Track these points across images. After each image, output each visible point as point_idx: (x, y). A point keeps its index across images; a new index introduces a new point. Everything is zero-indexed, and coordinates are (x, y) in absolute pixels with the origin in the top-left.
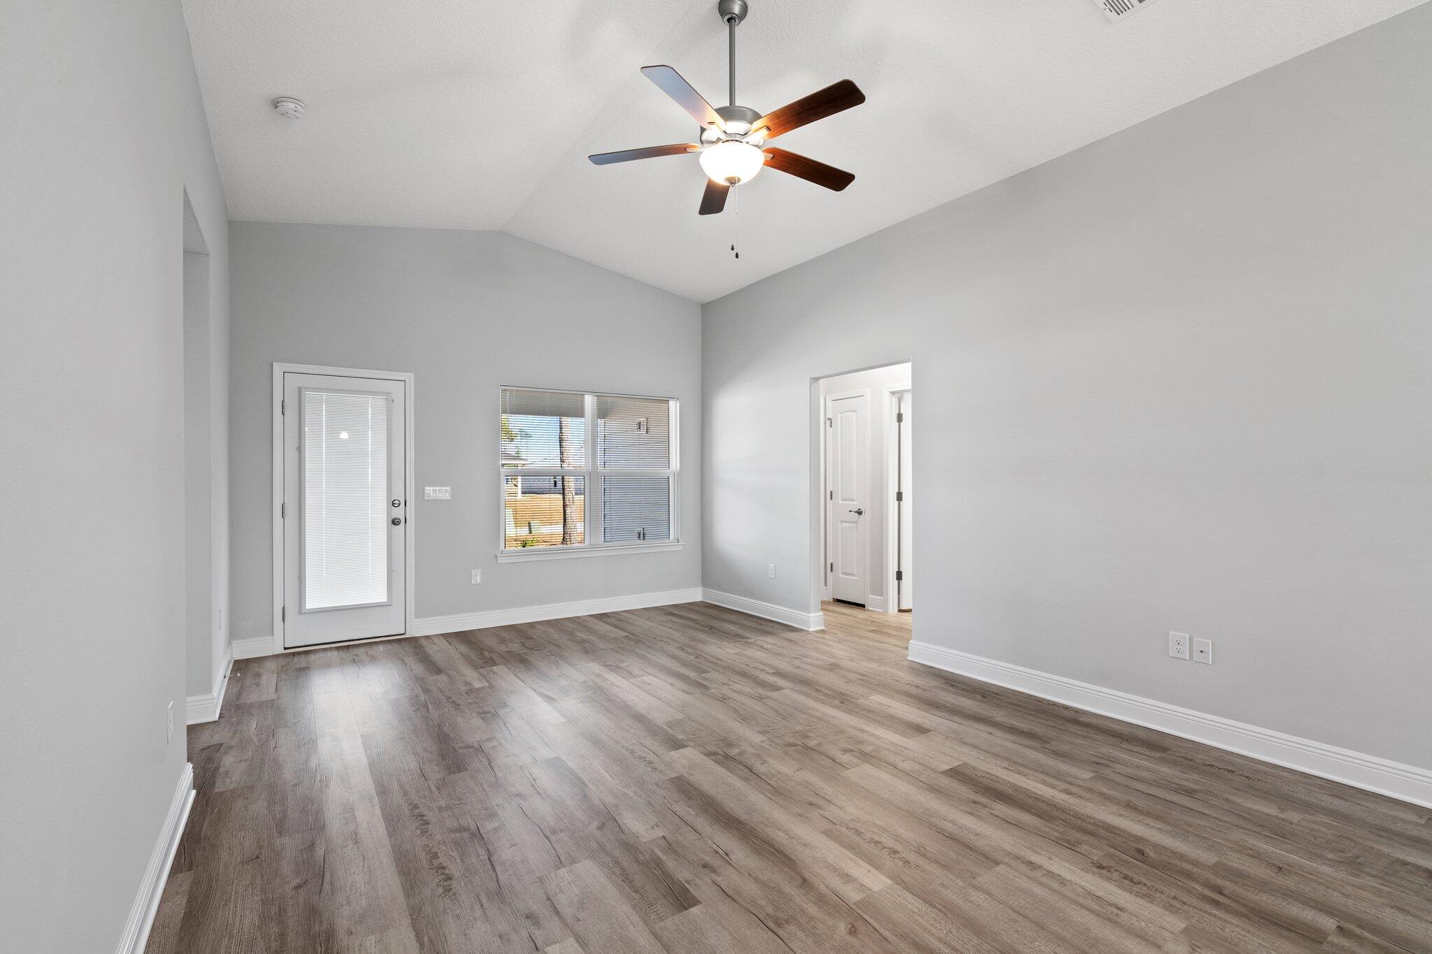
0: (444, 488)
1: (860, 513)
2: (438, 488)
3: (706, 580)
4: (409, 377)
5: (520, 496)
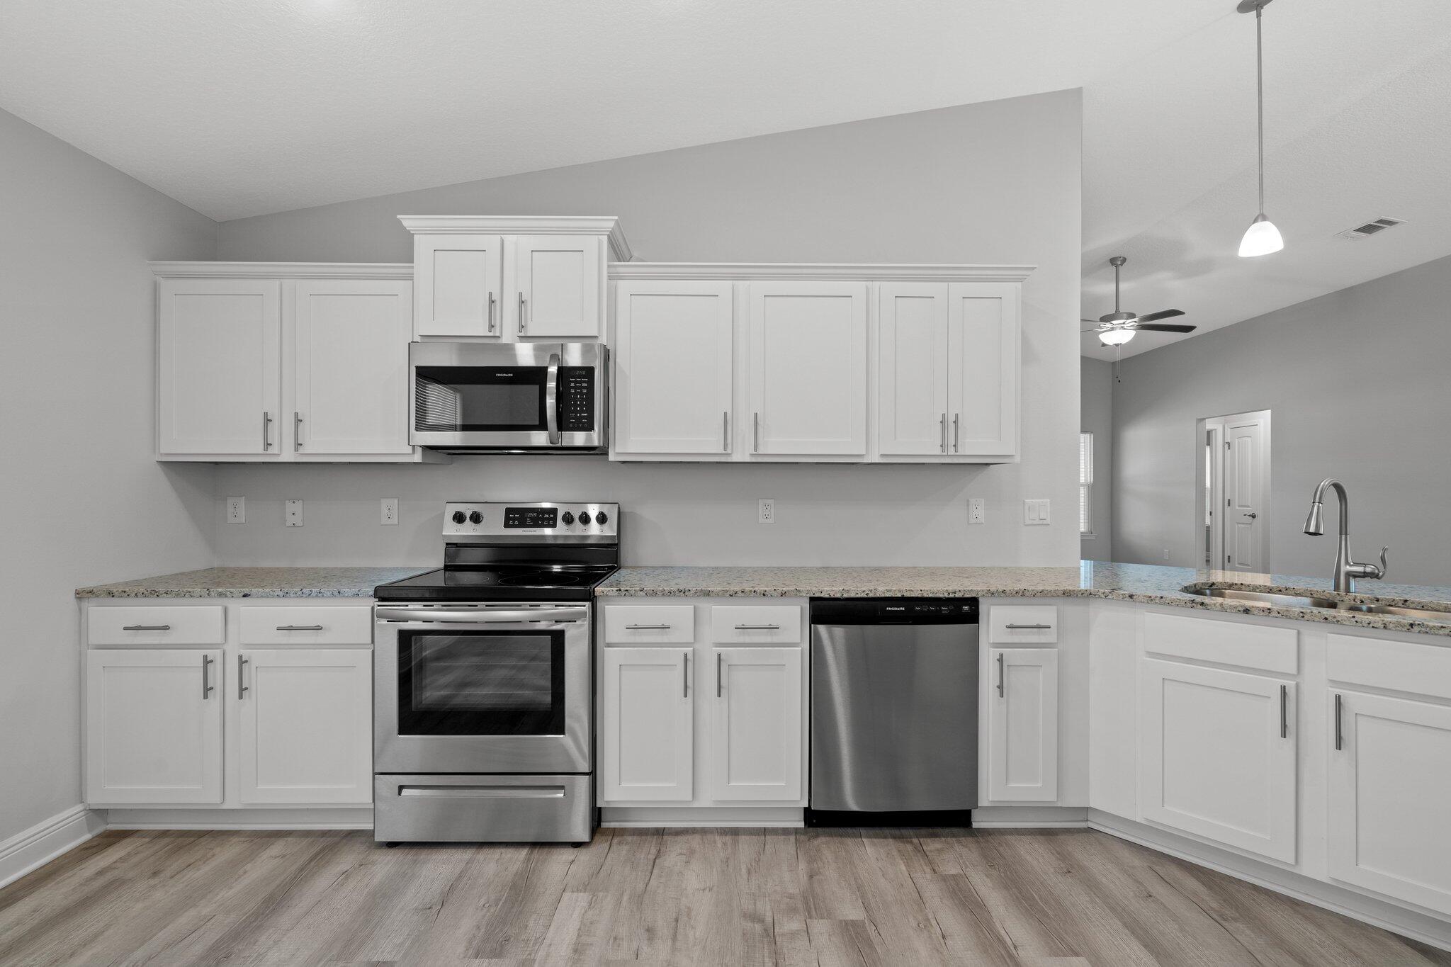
1: (1253, 516)
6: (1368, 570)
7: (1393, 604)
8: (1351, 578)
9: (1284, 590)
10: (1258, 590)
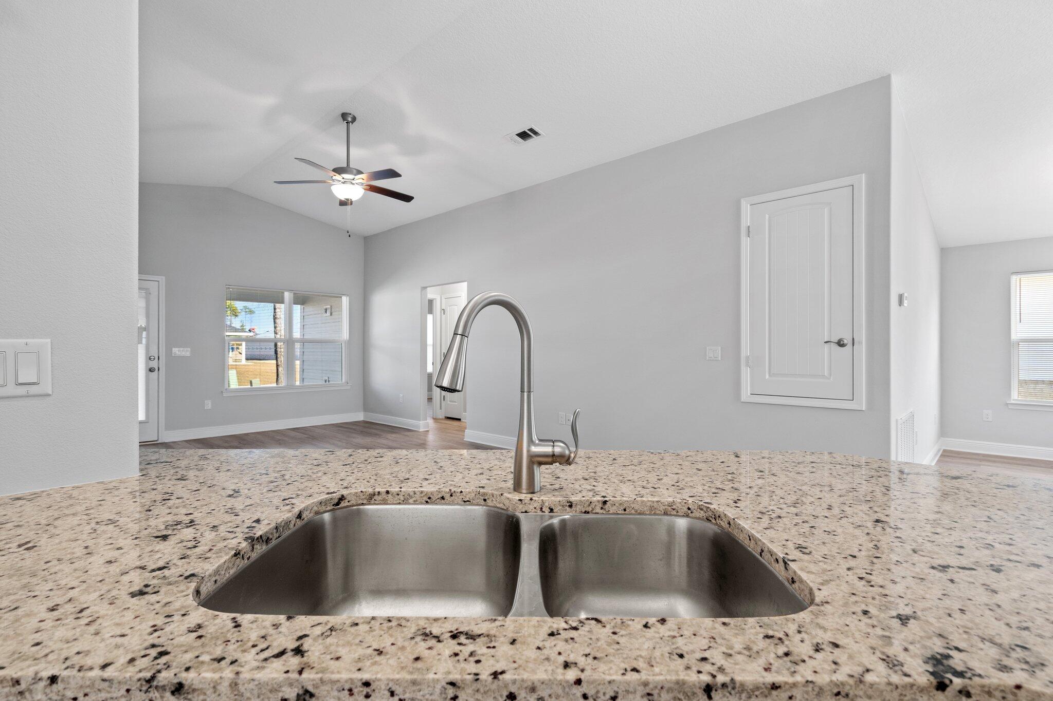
0: (186, 349)
2: (182, 349)
3: (366, 408)
4: (162, 279)
5: (244, 362)
6: (557, 450)
7: (590, 509)
8: (535, 467)
9: (447, 496)
10: (411, 501)
